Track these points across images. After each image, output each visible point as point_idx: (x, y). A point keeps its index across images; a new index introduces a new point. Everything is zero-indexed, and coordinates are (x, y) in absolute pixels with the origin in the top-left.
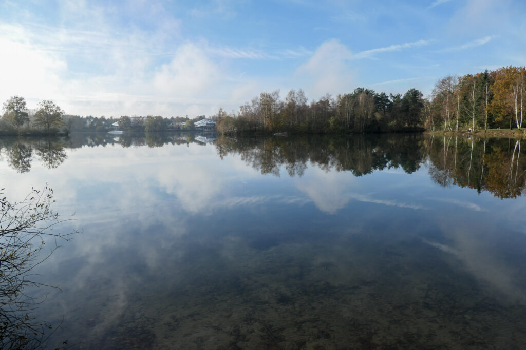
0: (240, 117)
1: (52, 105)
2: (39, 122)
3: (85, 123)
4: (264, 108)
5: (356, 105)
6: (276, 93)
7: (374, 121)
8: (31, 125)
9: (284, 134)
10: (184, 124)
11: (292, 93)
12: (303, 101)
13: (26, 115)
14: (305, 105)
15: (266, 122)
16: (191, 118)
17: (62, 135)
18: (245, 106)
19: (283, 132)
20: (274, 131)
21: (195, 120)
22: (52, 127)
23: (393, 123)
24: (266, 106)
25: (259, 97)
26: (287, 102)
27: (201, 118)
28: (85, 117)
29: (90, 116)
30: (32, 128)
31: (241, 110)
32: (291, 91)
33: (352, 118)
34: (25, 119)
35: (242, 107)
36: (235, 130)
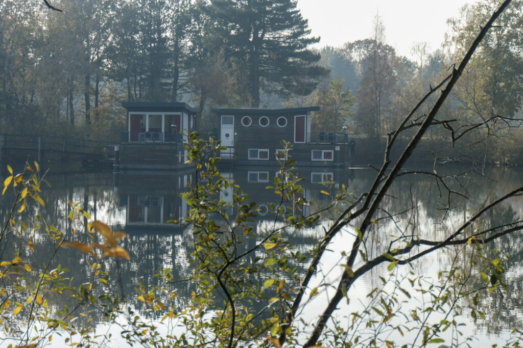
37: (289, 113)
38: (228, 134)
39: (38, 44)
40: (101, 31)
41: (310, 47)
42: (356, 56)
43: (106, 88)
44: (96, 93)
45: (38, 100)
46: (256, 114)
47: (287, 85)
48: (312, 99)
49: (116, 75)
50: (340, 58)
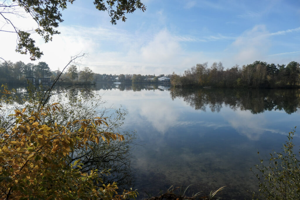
0: (184, 77)
1: (89, 69)
2: (82, 78)
3: (102, 77)
4: (198, 73)
5: (255, 71)
6: (206, 64)
7: (266, 82)
8: (79, 79)
9: (210, 87)
10: (153, 79)
11: (215, 64)
12: (222, 68)
13: (76, 74)
14: (223, 71)
15: (199, 80)
16: (157, 75)
17: (92, 85)
18: (187, 71)
19: (209, 86)
20: (204, 85)
21: (159, 77)
22: (88, 80)
23: (278, 83)
24: (199, 71)
25: (196, 66)
26: (212, 69)
27: (162, 76)
28: (102, 74)
29: (105, 74)
30: (79, 81)
31: (185, 73)
32: (214, 63)
33: (252, 79)
34: (76, 76)
35: (185, 71)
36: (181, 84)
37: (48, 78)
38: (40, 81)
39: (13, 70)
40: (22, 69)
41: (50, 71)
42: (56, 72)
43: (23, 75)
44: (22, 76)
45: (13, 76)
46: (43, 79)
47: (47, 75)
48: (51, 77)
49: (24, 74)
50: (54, 72)
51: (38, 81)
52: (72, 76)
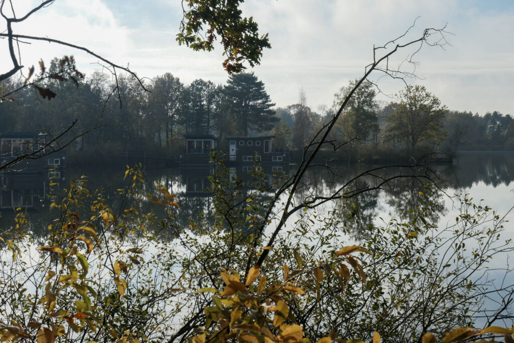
1: (424, 94)
2: (396, 132)
3: (483, 128)
13: (372, 117)
17: (439, 162)
22: (420, 144)
28: (482, 114)
29: (495, 113)
30: (383, 146)
34: (371, 127)
37: (262, 139)
38: (233, 149)
39: (144, 108)
40: (173, 102)
41: (271, 108)
42: (293, 112)
43: (176, 128)
44: (171, 131)
45: (144, 134)
46: (246, 140)
47: (261, 126)
48: (272, 132)
49: (180, 122)
50: (285, 113)
51: (227, 150)
52: (355, 125)
